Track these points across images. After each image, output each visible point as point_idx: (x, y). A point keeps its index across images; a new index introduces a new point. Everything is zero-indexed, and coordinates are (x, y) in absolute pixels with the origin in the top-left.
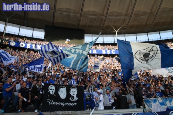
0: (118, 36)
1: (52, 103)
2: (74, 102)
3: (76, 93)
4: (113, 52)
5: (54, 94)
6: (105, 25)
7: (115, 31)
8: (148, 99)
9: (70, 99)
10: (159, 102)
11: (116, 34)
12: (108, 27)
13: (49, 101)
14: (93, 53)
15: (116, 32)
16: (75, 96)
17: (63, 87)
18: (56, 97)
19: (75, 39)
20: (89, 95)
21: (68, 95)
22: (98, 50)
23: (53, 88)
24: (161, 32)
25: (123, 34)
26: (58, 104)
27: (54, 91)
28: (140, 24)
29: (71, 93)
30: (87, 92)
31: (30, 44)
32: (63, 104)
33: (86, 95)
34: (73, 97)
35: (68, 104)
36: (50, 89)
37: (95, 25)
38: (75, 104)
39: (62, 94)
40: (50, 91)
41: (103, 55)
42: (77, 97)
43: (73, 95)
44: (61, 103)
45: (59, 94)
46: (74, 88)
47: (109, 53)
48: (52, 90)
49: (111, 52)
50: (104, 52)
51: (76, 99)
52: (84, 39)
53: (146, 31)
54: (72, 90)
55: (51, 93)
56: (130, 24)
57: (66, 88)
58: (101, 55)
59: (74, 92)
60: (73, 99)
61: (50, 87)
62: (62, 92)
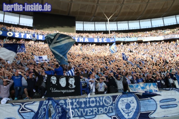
0: (109, 24)
1: (55, 91)
2: (72, 89)
3: (74, 82)
4: (105, 40)
5: (56, 83)
6: (97, 11)
7: (106, 18)
8: (132, 84)
9: (69, 87)
10: (140, 87)
11: (107, 21)
12: (100, 14)
13: (52, 89)
14: (85, 41)
15: (108, 19)
16: (73, 84)
17: (63, 77)
18: (58, 86)
19: (66, 27)
20: (85, 83)
21: (68, 84)
22: (90, 38)
23: (55, 78)
24: (152, 19)
25: (115, 21)
26: (59, 91)
27: (56, 81)
28: (132, 11)
29: (70, 82)
30: (83, 80)
31: (18, 33)
32: (64, 91)
33: (82, 83)
34: (72, 85)
35: (67, 91)
36: (52, 79)
37: (86, 12)
38: (73, 91)
39: (62, 83)
40: (52, 81)
41: (95, 43)
42: (75, 85)
43: (72, 84)
44: (62, 91)
45: (60, 83)
46: (72, 77)
47: (101, 41)
48: (54, 80)
49: (102, 40)
50: (96, 41)
51: (74, 86)
52: (75, 26)
53: (138, 19)
54: (71, 79)
55: (53, 83)
56: (122, 11)
57: (65, 78)
58: (92, 43)
59: (72, 81)
60: (72, 86)
61: (52, 77)
62: (63, 81)
